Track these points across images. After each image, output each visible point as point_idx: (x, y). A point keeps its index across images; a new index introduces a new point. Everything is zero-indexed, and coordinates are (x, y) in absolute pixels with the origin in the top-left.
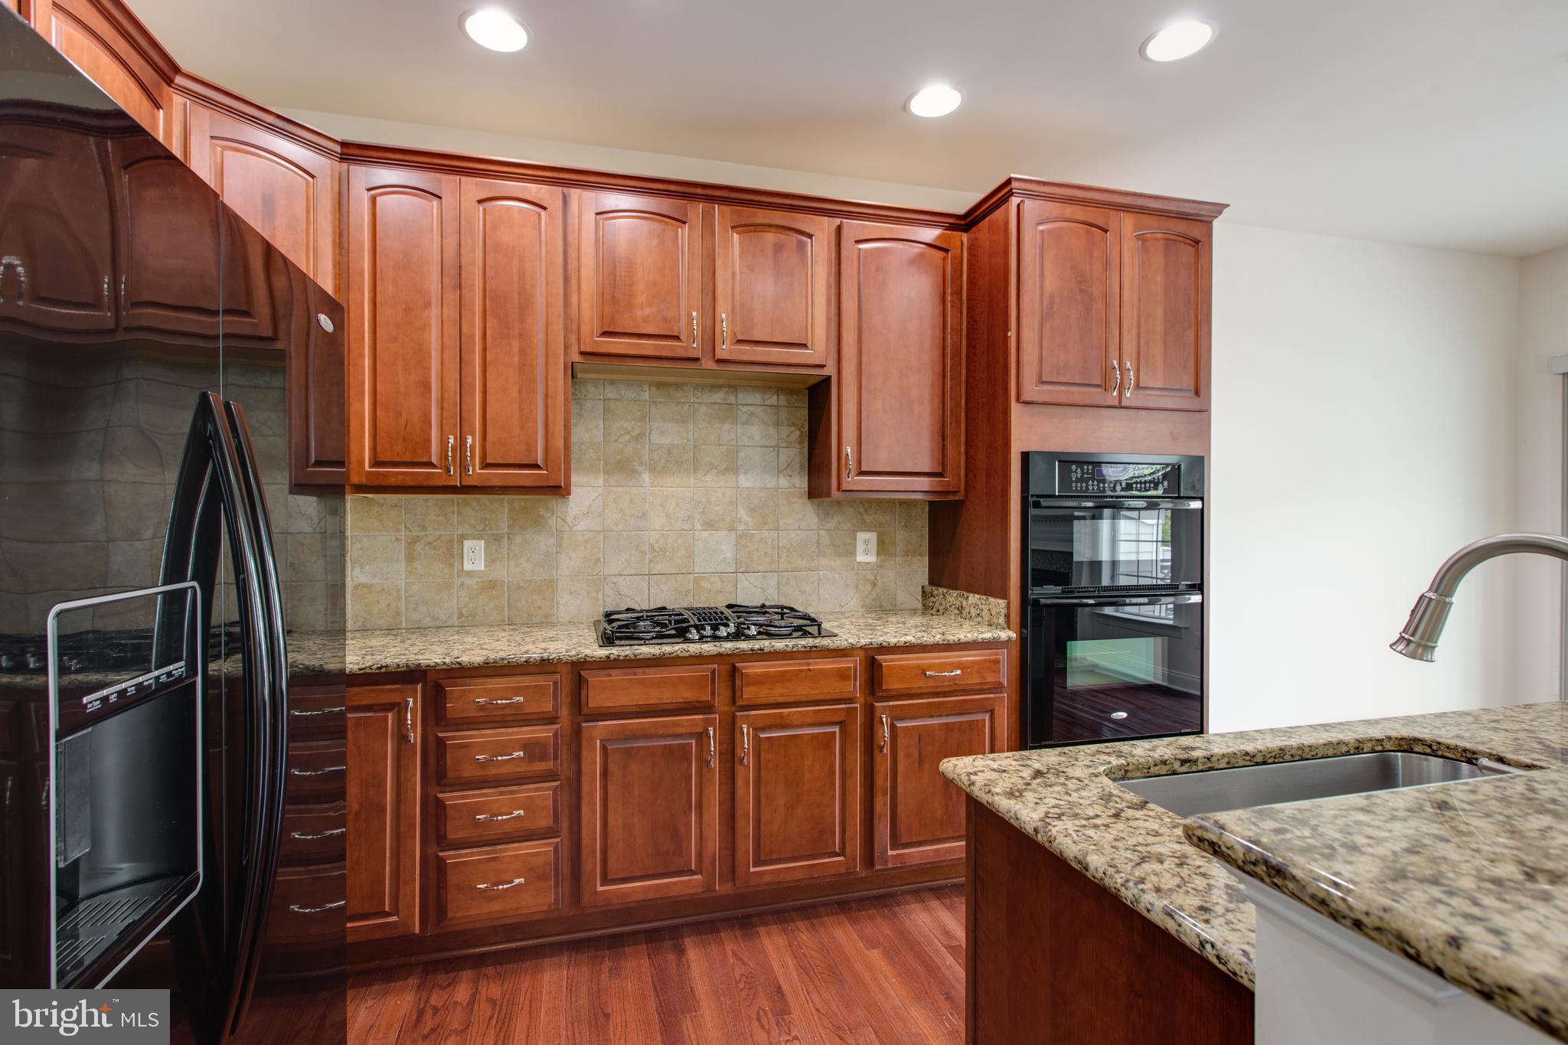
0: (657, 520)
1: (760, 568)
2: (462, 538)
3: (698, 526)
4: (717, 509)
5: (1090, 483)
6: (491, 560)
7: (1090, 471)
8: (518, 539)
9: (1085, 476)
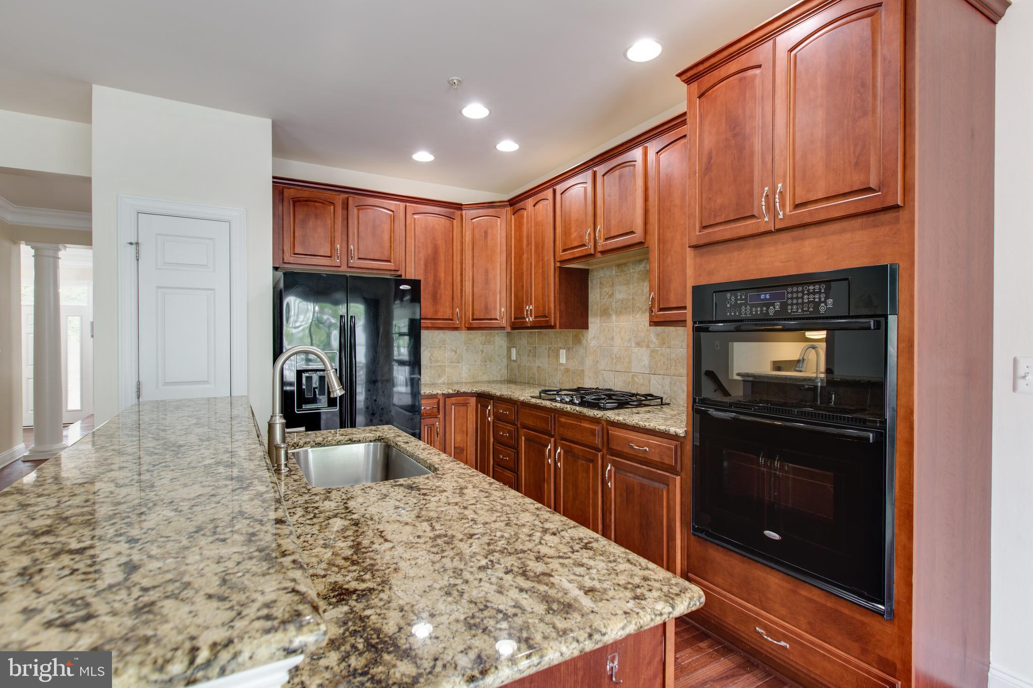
0: (618, 341)
1: (661, 372)
2: (560, 348)
3: (633, 345)
4: (642, 334)
5: (743, 307)
6: (567, 359)
7: (743, 297)
8: (574, 350)
9: (739, 302)
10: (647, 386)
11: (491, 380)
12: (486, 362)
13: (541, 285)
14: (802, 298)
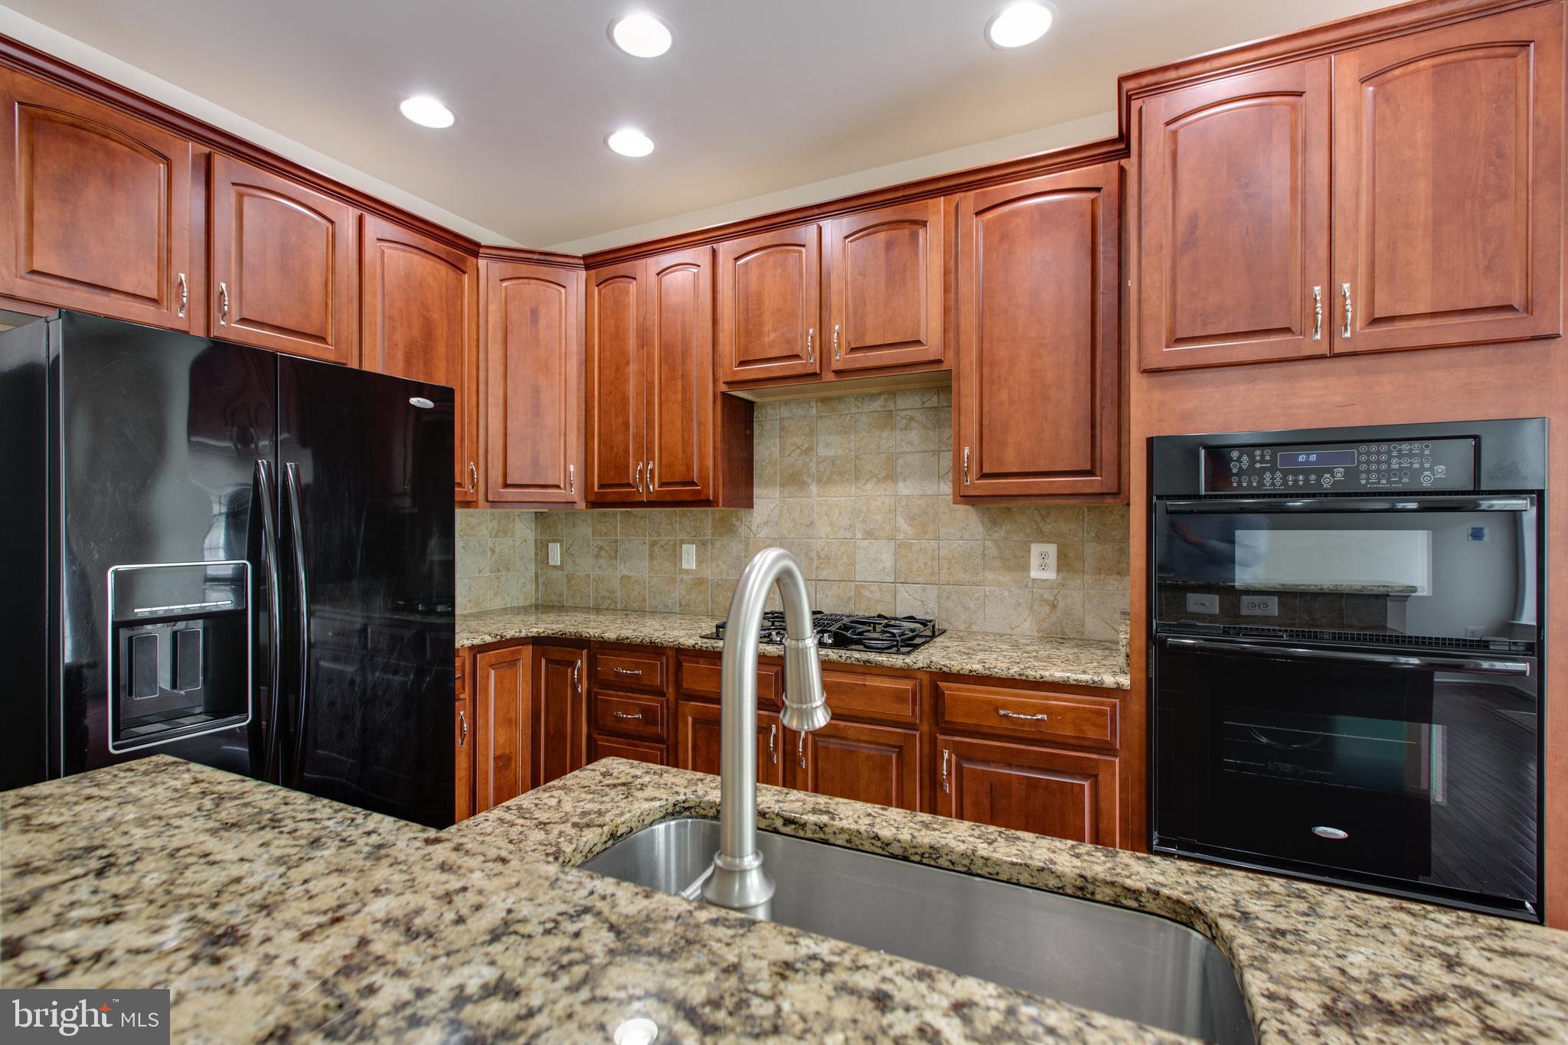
0: (823, 529)
1: (919, 579)
2: (682, 542)
3: (859, 535)
4: (877, 517)
5: (1268, 475)
6: (700, 561)
7: (1268, 458)
8: (718, 544)
9: (1258, 465)
10: (889, 603)
11: (509, 605)
12: (499, 571)
13: (679, 425)
14: (1388, 462)
